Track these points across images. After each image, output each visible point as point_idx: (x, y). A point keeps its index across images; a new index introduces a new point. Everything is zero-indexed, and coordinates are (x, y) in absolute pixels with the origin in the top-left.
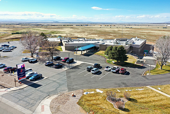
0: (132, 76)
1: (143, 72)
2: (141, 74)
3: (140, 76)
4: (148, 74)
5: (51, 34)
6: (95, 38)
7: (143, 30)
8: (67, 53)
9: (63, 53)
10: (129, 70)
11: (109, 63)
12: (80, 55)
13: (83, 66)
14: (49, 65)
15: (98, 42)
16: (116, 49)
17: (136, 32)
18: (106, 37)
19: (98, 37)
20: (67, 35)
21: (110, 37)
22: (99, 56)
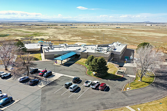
0: (112, 92)
1: (124, 86)
2: (120, 90)
3: (120, 92)
4: (128, 88)
5: (33, 36)
6: (78, 40)
7: (125, 30)
8: (46, 62)
9: (42, 62)
10: (109, 84)
11: (89, 74)
12: (60, 65)
13: (61, 81)
14: (24, 81)
15: (79, 48)
16: (96, 61)
17: (119, 33)
18: (89, 40)
19: (81, 39)
20: (50, 37)
21: (93, 39)
22: (79, 66)
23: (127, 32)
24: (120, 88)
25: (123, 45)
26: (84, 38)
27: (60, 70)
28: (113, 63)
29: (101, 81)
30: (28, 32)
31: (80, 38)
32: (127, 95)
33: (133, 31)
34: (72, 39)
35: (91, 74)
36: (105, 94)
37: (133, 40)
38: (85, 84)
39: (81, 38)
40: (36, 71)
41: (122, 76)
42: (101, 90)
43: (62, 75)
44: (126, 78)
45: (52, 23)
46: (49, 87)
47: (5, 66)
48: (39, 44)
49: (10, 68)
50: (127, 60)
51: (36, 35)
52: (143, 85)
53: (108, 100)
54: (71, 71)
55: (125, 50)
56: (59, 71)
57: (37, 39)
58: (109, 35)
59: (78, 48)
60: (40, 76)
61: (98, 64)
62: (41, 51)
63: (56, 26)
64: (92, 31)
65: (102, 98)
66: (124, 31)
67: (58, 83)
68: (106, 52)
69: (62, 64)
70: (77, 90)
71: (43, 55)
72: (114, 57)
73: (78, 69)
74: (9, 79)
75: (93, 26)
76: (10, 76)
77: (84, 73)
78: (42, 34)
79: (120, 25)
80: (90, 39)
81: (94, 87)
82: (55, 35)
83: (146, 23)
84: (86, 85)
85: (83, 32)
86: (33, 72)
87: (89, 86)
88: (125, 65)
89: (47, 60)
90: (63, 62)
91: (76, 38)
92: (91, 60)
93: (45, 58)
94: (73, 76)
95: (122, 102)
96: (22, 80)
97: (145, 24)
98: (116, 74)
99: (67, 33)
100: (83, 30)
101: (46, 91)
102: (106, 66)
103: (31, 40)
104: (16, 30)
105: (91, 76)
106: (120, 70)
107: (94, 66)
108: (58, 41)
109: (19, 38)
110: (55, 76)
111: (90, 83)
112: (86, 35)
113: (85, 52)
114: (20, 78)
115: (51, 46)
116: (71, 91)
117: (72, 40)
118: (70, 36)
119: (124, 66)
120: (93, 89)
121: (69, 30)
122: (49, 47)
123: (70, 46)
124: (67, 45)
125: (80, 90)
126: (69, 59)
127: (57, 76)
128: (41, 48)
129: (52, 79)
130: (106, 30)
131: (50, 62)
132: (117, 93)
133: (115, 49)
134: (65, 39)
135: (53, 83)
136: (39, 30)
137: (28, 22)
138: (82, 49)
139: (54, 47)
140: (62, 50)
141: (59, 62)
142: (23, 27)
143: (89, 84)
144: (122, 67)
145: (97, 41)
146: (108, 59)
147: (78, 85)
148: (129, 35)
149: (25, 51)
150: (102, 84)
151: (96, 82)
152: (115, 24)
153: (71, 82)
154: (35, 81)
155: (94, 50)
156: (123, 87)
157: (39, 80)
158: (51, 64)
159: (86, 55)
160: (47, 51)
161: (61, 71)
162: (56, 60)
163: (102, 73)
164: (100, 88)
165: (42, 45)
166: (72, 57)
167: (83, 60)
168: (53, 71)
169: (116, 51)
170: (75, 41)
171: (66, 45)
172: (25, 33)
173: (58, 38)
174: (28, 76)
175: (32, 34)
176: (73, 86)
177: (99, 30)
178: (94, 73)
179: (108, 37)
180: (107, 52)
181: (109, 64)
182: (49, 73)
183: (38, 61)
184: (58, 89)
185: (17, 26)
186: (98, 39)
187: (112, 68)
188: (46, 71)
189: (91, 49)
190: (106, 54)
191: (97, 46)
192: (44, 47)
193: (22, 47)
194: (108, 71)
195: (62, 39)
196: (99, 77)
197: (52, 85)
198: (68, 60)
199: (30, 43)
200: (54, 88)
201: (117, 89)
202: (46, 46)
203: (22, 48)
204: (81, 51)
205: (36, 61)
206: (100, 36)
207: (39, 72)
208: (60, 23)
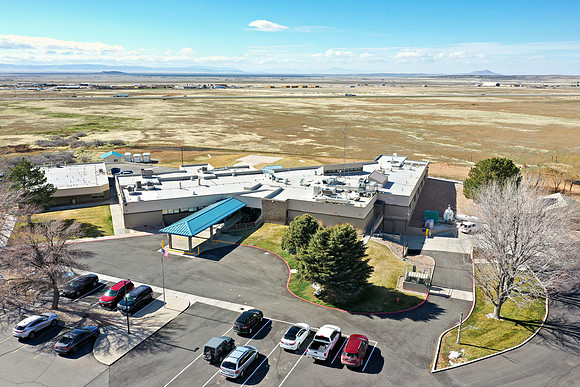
0: (396, 376)
3: (425, 373)
5: (84, 132)
6: (251, 147)
7: (411, 105)
8: (130, 243)
9: (115, 243)
11: (298, 294)
12: (186, 252)
13: (191, 328)
14: (37, 336)
15: (256, 184)
17: (390, 115)
18: (288, 142)
19: (259, 142)
20: (147, 136)
21: (304, 141)
22: (260, 255)
23: (420, 112)
24: (422, 352)
25: (414, 165)
26: (272, 138)
27: (186, 278)
28: (384, 238)
29: (348, 324)
30: (67, 115)
31: (256, 137)
33: (438, 107)
34: (226, 140)
35: (307, 292)
38: (286, 343)
39: (259, 138)
40: (90, 286)
41: (423, 296)
42: (349, 367)
43: (193, 299)
44: (441, 303)
50: (432, 224)
51: (94, 125)
52: (507, 337)
54: (229, 279)
55: (423, 183)
56: (179, 286)
57: (99, 144)
58: (359, 122)
59: (252, 181)
60: (106, 306)
61: (331, 253)
62: (109, 196)
63: (170, 91)
64: (297, 108)
66: (409, 108)
67: (176, 337)
68: (358, 196)
69: (192, 251)
72: (385, 219)
73: (254, 269)
75: (300, 88)
77: (279, 288)
78: (117, 123)
79: (393, 84)
80: (294, 139)
81: (321, 355)
82: (164, 126)
83: (481, 77)
84: (290, 348)
85: (266, 113)
86: (77, 289)
87: (300, 350)
89: (133, 233)
91: (242, 137)
93: (128, 226)
94: (235, 301)
97: (478, 81)
98: (400, 288)
100: (265, 105)
101: (126, 379)
103: (75, 146)
104: (21, 108)
105: (306, 300)
106: (414, 271)
108: (176, 149)
109: (29, 139)
110: (163, 304)
111: (306, 334)
112: (278, 126)
113: (277, 198)
114: (22, 324)
115: (148, 175)
116: (228, 379)
117: (229, 144)
118: (219, 128)
120: (318, 362)
121: (216, 106)
122: (144, 181)
123: (221, 175)
124: (210, 167)
125: (265, 369)
126: (220, 226)
127: (174, 302)
128: (112, 181)
129: (153, 321)
130: (346, 104)
131: (146, 244)
132: (415, 377)
133: (388, 185)
134: (203, 141)
135: (155, 341)
136: (104, 107)
137: (66, 76)
138: (268, 185)
139: (161, 180)
140: (191, 189)
141: (180, 244)
142: (47, 94)
143: (300, 339)
145: (318, 146)
146: (365, 224)
147: (258, 346)
148: (429, 122)
150: (354, 337)
151: (325, 331)
152: (374, 83)
153: (229, 332)
154: (82, 335)
155: (311, 189)
156: (434, 349)
157: (100, 326)
158: (149, 248)
160: (135, 199)
161: (188, 283)
162: (170, 234)
163: (350, 289)
164: (344, 358)
165: (115, 171)
166: (228, 218)
167: (270, 232)
168: (158, 280)
169: (393, 190)
170: (236, 148)
171: (205, 169)
172: (55, 120)
173: (178, 138)
174: (55, 308)
175: (83, 122)
176: (233, 354)
177: (323, 103)
178: (317, 288)
179: (355, 133)
180: (362, 199)
181: (371, 243)
182: (142, 294)
183: (100, 238)
184: (178, 367)
185: (26, 90)
186: (320, 138)
187: (386, 264)
188: (129, 286)
189: (302, 187)
190: (357, 204)
192: (123, 181)
193: (36, 183)
194: (369, 280)
195: (190, 140)
196: (337, 305)
197: (152, 351)
198: (214, 232)
199: (71, 161)
200: (159, 363)
201: (412, 357)
202: (130, 173)
203: (36, 187)
204: (262, 195)
205: (92, 239)
206: (328, 129)
207: (102, 287)
208: (183, 79)
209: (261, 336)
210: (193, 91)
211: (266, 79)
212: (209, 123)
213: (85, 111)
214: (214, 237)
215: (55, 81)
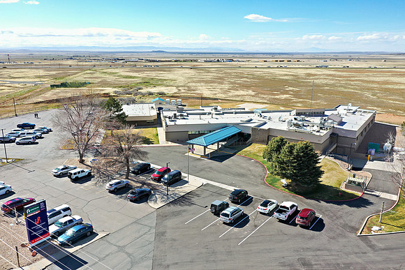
0: (331, 234)
1: (363, 220)
3: (353, 235)
4: (375, 228)
5: (141, 86)
6: (247, 99)
7: (370, 74)
8: (169, 149)
9: (160, 148)
10: (323, 213)
11: (272, 184)
12: (202, 156)
13: (203, 196)
14: (118, 190)
15: (249, 118)
16: (291, 152)
17: (353, 81)
18: (273, 97)
19: (253, 96)
20: (180, 90)
21: (285, 96)
22: (249, 161)
23: (377, 79)
24: (353, 224)
25: (364, 112)
26: (262, 94)
27: (201, 170)
28: (335, 158)
29: (303, 204)
30: (131, 77)
31: (251, 92)
32: (372, 247)
33: (393, 76)
34: (230, 94)
35: (277, 184)
36: (312, 238)
37: (393, 100)
38: (261, 209)
39: (253, 93)
40: (145, 169)
41: (360, 194)
42: (301, 226)
43: (205, 181)
44: (371, 199)
45: (184, 55)
46: (173, 208)
47: (80, 153)
48: (154, 105)
49: (89, 159)
50: (373, 151)
51: (147, 83)
53: (318, 253)
54: (227, 173)
55: (371, 125)
56: (197, 173)
57: (151, 94)
58: (327, 85)
59: (246, 117)
60: (155, 180)
61: (294, 159)
62: (157, 122)
63: (195, 63)
64: (281, 75)
65: (305, 246)
66: (368, 76)
67: (194, 199)
68: (318, 129)
69: (206, 156)
70: (240, 221)
71: (161, 131)
72: (338, 144)
73: (244, 168)
74: (86, 184)
75: (286, 62)
76: (88, 177)
77: (259, 180)
78: (161, 82)
79: (358, 59)
80: (278, 95)
81: (283, 217)
82: (190, 84)
84: (263, 211)
85: (259, 78)
86: (139, 170)
87: (270, 214)
88: (369, 165)
89: (170, 144)
90: (208, 151)
91: (241, 92)
92: (278, 149)
93: (167, 140)
94: (231, 185)
95: (357, 263)
96: (113, 188)
98: (343, 188)
99: (220, 80)
100: (258, 72)
101: (166, 216)
102: (318, 165)
103: (136, 95)
104: (104, 73)
105: (276, 188)
106: (354, 177)
107: (286, 163)
108: (198, 98)
109: (110, 90)
110: (187, 182)
111: (274, 206)
112: (267, 87)
113: (263, 127)
114: (111, 183)
115: (181, 111)
116: (224, 223)
117: (232, 96)
118: (226, 87)
119: (366, 167)
120: (281, 221)
121: (225, 73)
122: (178, 114)
123: (226, 113)
124: (219, 108)
125: (247, 221)
126: (223, 144)
127: (193, 183)
128: (159, 115)
129: (182, 190)
130: (319, 73)
131: (178, 150)
132: (345, 236)
133: (342, 123)
134: (216, 94)
135: (183, 200)
136: (153, 72)
137: (130, 54)
138: (256, 120)
139: (188, 114)
140: (206, 120)
141: (199, 150)
142: (119, 65)
143: (270, 208)
144: (360, 169)
145: (295, 100)
146: (322, 147)
147: (244, 209)
148: (383, 86)
149: (123, 120)
150: (305, 210)
151: (288, 204)
152: (343, 59)
153: (227, 200)
154: (142, 192)
155: (286, 123)
156: (361, 224)
157: (152, 189)
158: (180, 152)
159: (266, 136)
160: (173, 123)
161: (202, 173)
162: (193, 144)
163: (306, 183)
164: (298, 220)
165: (160, 109)
166: (229, 138)
167: (256, 149)
168: (184, 170)
169: (344, 127)
170: (237, 99)
171: (216, 109)
172: (124, 80)
173: (199, 92)
174: (127, 178)
175: (141, 81)
176: (232, 210)
177: (301, 72)
178: (284, 181)
179: (324, 92)
180: (321, 131)
181: (324, 161)
182: (174, 175)
183: (151, 145)
184: (195, 214)
185: (107, 62)
186: (296, 95)
187: (334, 172)
188: (168, 170)
189: (280, 122)
190: (318, 134)
191: (294, 112)
192: (166, 114)
193: (117, 111)
194: (320, 179)
195: (207, 93)
196: (296, 193)
197: (180, 205)
198: (220, 146)
199: (134, 102)
200: (184, 211)
201: (345, 226)
202: (169, 110)
203: (117, 113)
204: (252, 125)
205: (147, 145)
206: (303, 89)
207: (153, 171)
208: (204, 55)
209: (246, 205)
210: (211, 63)
211: (261, 56)
212: (220, 83)
213: (141, 75)
214: (219, 149)
215: (124, 57)
